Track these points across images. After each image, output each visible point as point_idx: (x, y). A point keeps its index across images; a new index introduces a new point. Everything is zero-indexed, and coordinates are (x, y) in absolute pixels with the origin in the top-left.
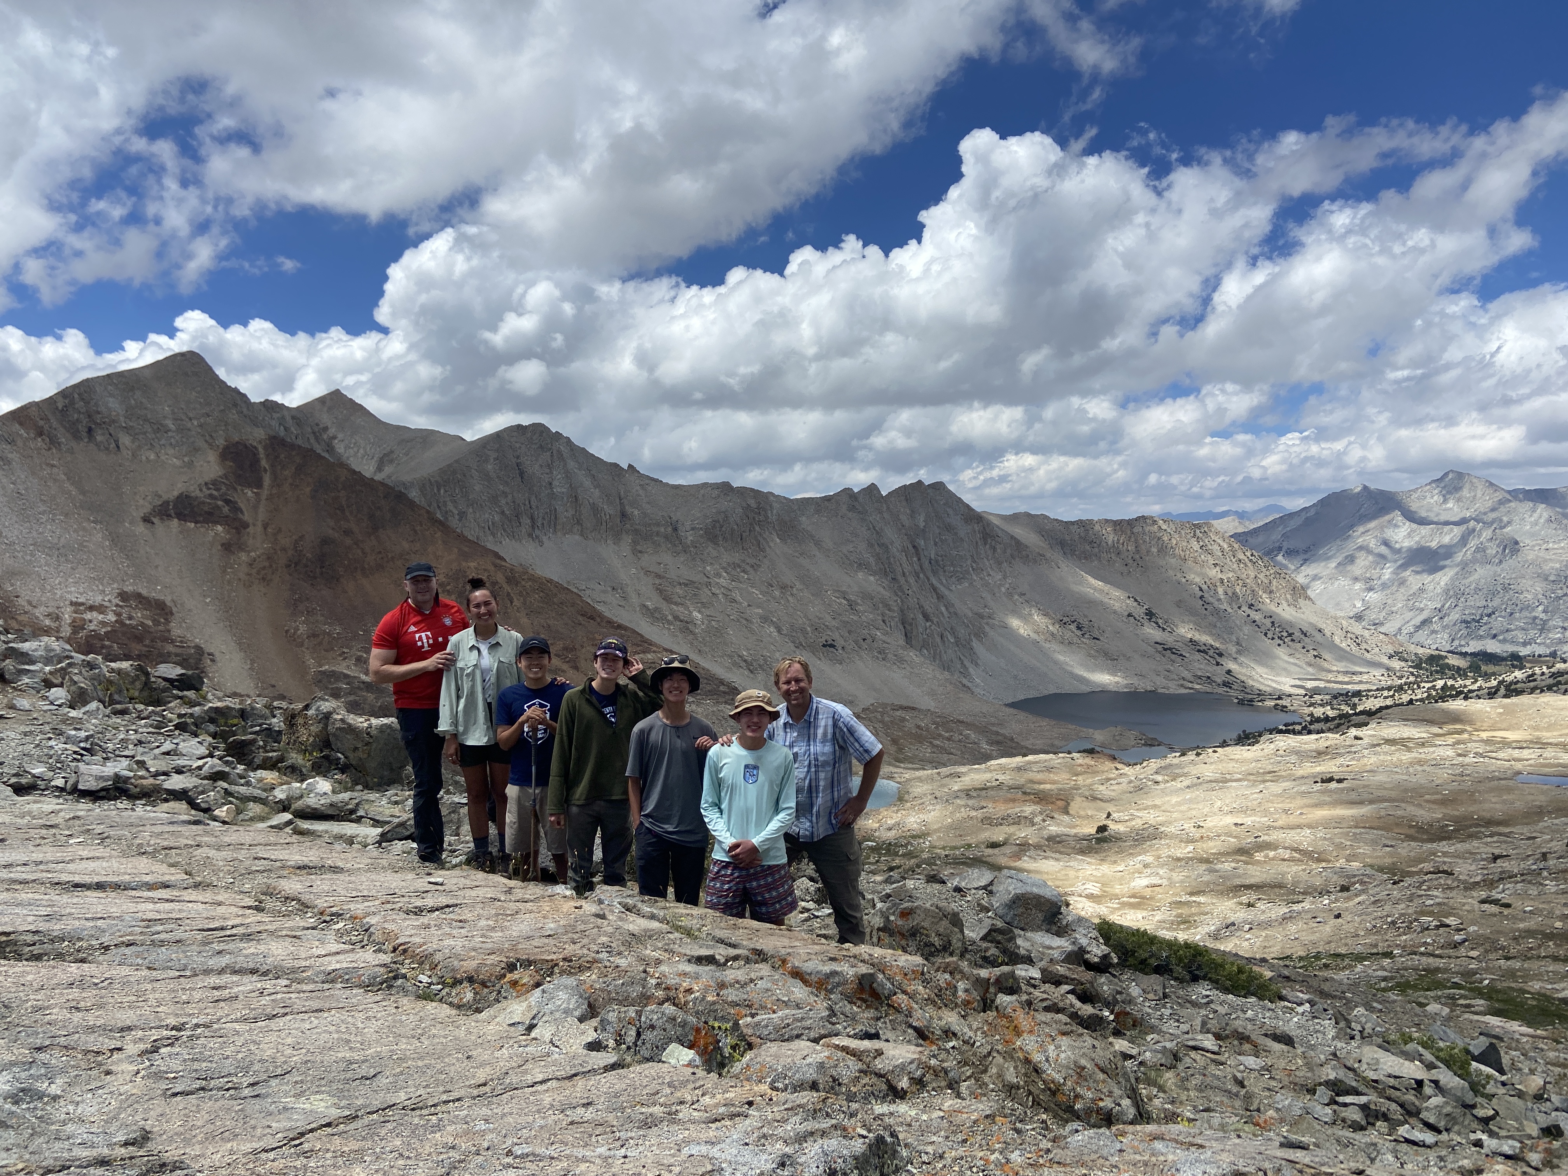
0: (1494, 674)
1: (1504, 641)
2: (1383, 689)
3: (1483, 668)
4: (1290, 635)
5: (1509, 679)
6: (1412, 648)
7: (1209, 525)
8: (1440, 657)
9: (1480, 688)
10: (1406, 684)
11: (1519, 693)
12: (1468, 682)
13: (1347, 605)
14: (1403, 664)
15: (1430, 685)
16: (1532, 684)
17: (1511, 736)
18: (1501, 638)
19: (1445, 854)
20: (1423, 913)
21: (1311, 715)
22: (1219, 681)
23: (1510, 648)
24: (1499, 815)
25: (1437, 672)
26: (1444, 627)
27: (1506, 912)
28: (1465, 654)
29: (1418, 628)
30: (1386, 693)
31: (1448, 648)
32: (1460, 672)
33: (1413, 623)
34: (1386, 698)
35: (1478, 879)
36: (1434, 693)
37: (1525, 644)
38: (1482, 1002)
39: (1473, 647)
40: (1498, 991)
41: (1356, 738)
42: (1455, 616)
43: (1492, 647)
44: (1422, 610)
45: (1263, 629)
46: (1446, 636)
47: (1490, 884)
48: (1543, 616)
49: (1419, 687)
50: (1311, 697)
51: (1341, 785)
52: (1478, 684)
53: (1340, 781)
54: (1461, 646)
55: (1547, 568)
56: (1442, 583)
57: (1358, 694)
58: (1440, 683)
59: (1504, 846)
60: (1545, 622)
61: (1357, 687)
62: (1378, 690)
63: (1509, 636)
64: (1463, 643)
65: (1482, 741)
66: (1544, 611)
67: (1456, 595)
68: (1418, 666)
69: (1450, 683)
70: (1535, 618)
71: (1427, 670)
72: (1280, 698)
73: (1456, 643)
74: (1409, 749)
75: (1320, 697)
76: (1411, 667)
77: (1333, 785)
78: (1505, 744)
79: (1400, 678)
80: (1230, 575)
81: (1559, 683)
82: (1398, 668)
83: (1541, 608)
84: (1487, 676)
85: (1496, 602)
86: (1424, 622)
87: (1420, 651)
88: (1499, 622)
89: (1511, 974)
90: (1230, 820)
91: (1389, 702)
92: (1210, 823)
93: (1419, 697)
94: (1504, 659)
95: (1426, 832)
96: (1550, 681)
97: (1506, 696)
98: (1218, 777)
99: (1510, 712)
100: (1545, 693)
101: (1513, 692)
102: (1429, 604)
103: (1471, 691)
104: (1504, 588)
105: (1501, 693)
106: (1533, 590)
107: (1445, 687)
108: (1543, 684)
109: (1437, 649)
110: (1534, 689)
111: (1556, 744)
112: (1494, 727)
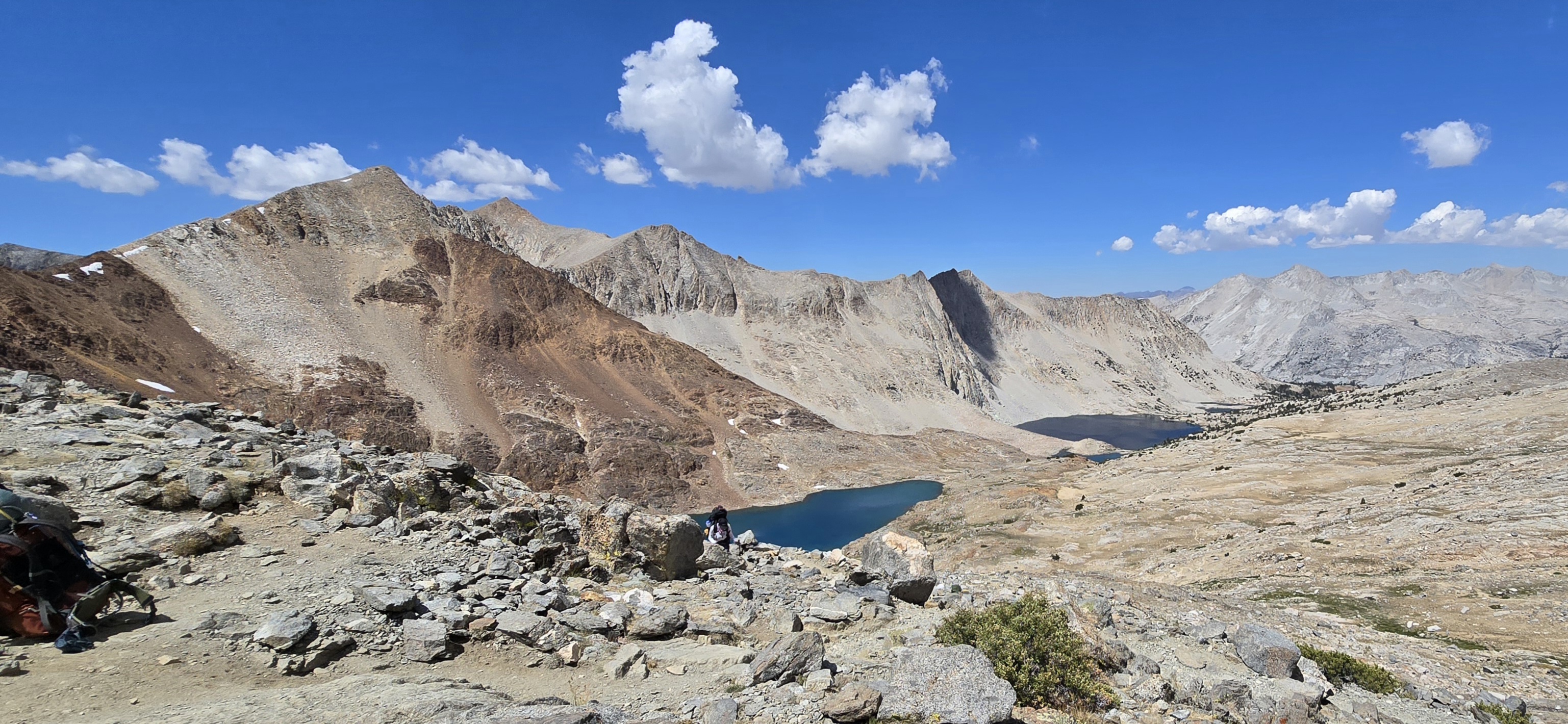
1: (1323, 376)
2: (1252, 408)
3: (1312, 393)
4: (1197, 374)
5: (1327, 400)
6: (1270, 382)
7: (1147, 301)
8: (1286, 386)
9: (1310, 406)
10: (1266, 404)
11: (1333, 408)
12: (1303, 402)
14: (1264, 391)
15: (1280, 405)
16: (1341, 403)
17: (1328, 436)
18: (1322, 373)
19: (1289, 512)
20: (1278, 550)
21: (1209, 426)
22: (1153, 406)
23: (1328, 380)
24: (1320, 487)
25: (1284, 396)
26: (1289, 367)
27: (1327, 546)
28: (1301, 384)
29: (1274, 368)
30: (1254, 411)
31: (1291, 380)
32: (1298, 396)
33: (1270, 364)
34: (1254, 414)
35: (1311, 527)
36: (1282, 410)
37: (1336, 377)
38: (1314, 604)
39: (1305, 379)
40: (1324, 596)
41: (1237, 440)
42: (1296, 360)
43: (1317, 379)
44: (1276, 356)
45: (1180, 371)
46: (1290, 373)
47: (1317, 530)
48: (1347, 359)
49: (1274, 407)
50: (1209, 414)
51: (1227, 471)
52: (1309, 403)
53: (1227, 469)
54: (1299, 379)
55: (1351, 329)
56: (1289, 339)
57: (1237, 411)
58: (1286, 403)
59: (1324, 505)
60: (1348, 363)
61: (1237, 408)
62: (1249, 409)
63: (1327, 372)
64: (1300, 377)
65: (1312, 439)
66: (1349, 356)
67: (1296, 346)
68: (1273, 393)
69: (1292, 403)
70: (1343, 360)
71: (1278, 395)
72: (1190, 416)
73: (1296, 377)
74: (1268, 447)
75: (1214, 414)
76: (1269, 393)
77: (1223, 471)
78: (1325, 440)
79: (1262, 401)
80: (1161, 334)
81: (1357, 401)
82: (1261, 394)
83: (1346, 354)
84: (1314, 398)
85: (1320, 350)
86: (1278, 364)
87: (1275, 383)
88: (1320, 364)
89: (1331, 586)
90: (1160, 497)
91: (1255, 416)
92: (1148, 499)
93: (1273, 412)
94: (1324, 386)
95: (1278, 498)
96: (1352, 400)
97: (1325, 411)
98: (1153, 469)
99: (1328, 421)
100: (1349, 407)
101: (1329, 407)
102: (1281, 352)
103: (1304, 408)
104: (1325, 342)
105: (1323, 408)
106: (1342, 343)
107: (1289, 406)
108: (1347, 402)
109: (1284, 381)
110: (1342, 405)
111: (1355, 440)
112: (1318, 431)
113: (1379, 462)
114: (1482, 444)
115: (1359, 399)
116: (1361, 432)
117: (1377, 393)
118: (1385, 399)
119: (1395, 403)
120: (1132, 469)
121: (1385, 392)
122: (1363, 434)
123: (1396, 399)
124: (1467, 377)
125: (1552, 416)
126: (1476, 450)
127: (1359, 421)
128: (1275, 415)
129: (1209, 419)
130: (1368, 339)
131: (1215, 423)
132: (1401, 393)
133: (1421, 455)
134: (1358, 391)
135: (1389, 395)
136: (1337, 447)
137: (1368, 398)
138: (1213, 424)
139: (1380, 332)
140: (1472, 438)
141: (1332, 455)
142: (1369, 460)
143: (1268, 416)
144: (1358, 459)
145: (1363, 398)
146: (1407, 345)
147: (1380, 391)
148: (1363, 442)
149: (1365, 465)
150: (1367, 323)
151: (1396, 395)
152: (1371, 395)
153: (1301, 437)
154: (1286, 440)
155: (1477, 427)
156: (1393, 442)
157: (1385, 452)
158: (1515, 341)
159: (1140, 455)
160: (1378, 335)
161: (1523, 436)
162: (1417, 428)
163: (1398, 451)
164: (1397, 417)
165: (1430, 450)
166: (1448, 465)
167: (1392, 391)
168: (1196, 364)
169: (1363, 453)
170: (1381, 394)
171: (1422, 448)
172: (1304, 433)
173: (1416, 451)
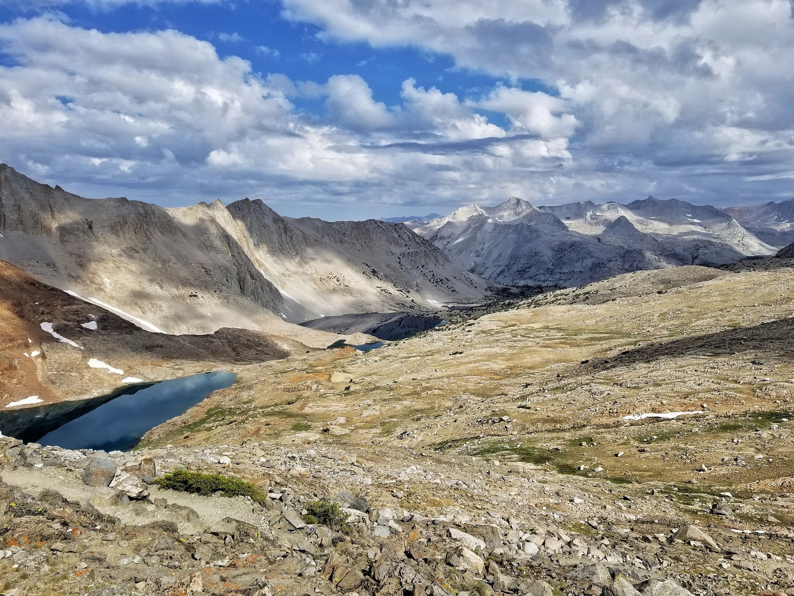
0: (530, 296)
1: (535, 280)
3: (526, 293)
4: (441, 280)
5: (536, 299)
6: (496, 285)
7: (403, 224)
8: (508, 289)
9: (524, 304)
10: (492, 303)
11: (540, 305)
12: (519, 301)
13: (467, 264)
14: (491, 293)
16: (546, 301)
17: (536, 326)
18: (534, 278)
19: (506, 385)
20: (493, 415)
21: (449, 321)
22: (408, 306)
23: (538, 283)
24: (528, 365)
25: (506, 296)
26: (510, 274)
27: (528, 411)
28: (518, 287)
29: (498, 275)
30: (484, 308)
31: (511, 284)
32: (516, 296)
33: (496, 272)
34: (484, 310)
35: (518, 396)
36: (504, 307)
37: (544, 282)
38: (516, 456)
39: (522, 283)
40: (523, 450)
41: (468, 331)
42: (515, 268)
43: (531, 283)
44: (500, 266)
45: (429, 277)
46: (511, 278)
47: (523, 398)
48: (552, 267)
49: (498, 304)
50: (451, 312)
51: (461, 355)
53: (461, 353)
54: (517, 283)
56: (510, 253)
57: (471, 309)
58: (507, 302)
59: (531, 379)
60: (553, 270)
61: (471, 306)
62: (480, 306)
63: (537, 277)
64: (518, 281)
65: (524, 329)
66: (553, 265)
67: (514, 259)
68: (498, 294)
70: (549, 268)
71: (502, 295)
72: (436, 313)
73: (515, 281)
74: (492, 335)
75: (454, 311)
76: (495, 294)
77: (458, 355)
78: (533, 330)
79: (490, 300)
80: (413, 250)
81: (557, 300)
83: (551, 264)
84: (527, 298)
85: (532, 261)
86: (502, 272)
87: (499, 286)
88: (533, 271)
89: (529, 440)
90: (411, 377)
92: (401, 379)
93: (498, 309)
94: (534, 288)
95: (498, 375)
96: (554, 299)
97: (535, 307)
98: (405, 355)
99: (535, 314)
100: (551, 304)
101: (538, 304)
102: (504, 262)
103: (520, 305)
104: (536, 255)
105: (533, 306)
106: (547, 255)
107: (509, 304)
108: (550, 300)
109: (507, 285)
110: (546, 303)
111: (555, 329)
112: (528, 322)
113: (572, 345)
115: (559, 298)
116: (559, 322)
118: (577, 297)
119: (583, 301)
120: (389, 356)
121: (577, 292)
122: (559, 324)
124: (634, 280)
125: (690, 307)
127: (558, 314)
128: (499, 311)
129: (451, 315)
130: (566, 252)
132: (588, 293)
133: (600, 339)
135: (580, 294)
136: (541, 334)
139: (574, 247)
141: (538, 340)
142: (564, 343)
144: (556, 343)
146: (594, 257)
147: (574, 292)
148: (559, 330)
149: (561, 347)
151: (585, 294)
153: (516, 328)
154: (505, 330)
155: (640, 317)
156: (581, 329)
157: (574, 337)
158: (668, 253)
159: (396, 345)
160: (573, 250)
162: (598, 319)
163: (584, 336)
164: (584, 311)
165: (607, 335)
166: (619, 346)
167: (581, 291)
168: (441, 272)
169: (559, 338)
170: (574, 294)
171: (602, 333)
172: (518, 324)
173: (597, 335)
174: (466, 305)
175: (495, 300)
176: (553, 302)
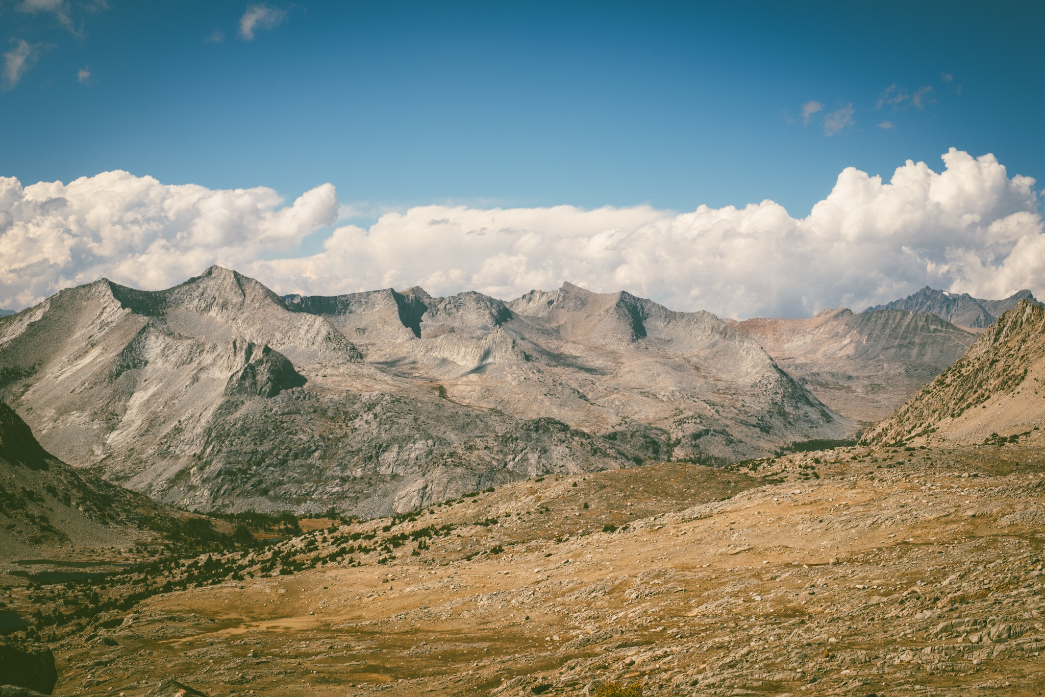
0: (266, 542)
1: (276, 498)
2: (132, 571)
3: (254, 535)
5: (285, 549)
6: (168, 512)
8: (202, 522)
9: (252, 563)
10: (161, 561)
11: (299, 567)
12: (237, 557)
13: (83, 452)
14: (156, 534)
15: (191, 561)
16: (313, 554)
17: (294, 623)
18: (271, 493)
21: (38, 615)
23: (283, 507)
25: (198, 543)
26: (204, 481)
28: (230, 517)
29: (172, 482)
30: (135, 576)
31: (210, 509)
32: (226, 542)
33: (166, 475)
34: (136, 583)
36: (196, 572)
37: (299, 502)
39: (239, 506)
42: (217, 465)
43: (263, 506)
44: (178, 457)
46: (206, 493)
48: (318, 463)
49: (178, 566)
50: (37, 588)
52: (249, 557)
54: (224, 506)
55: (325, 399)
56: (204, 422)
57: (99, 579)
58: (203, 558)
60: (322, 471)
61: (98, 570)
62: (125, 572)
63: (281, 491)
64: (227, 502)
66: (322, 458)
67: (219, 436)
68: (175, 537)
69: (216, 557)
70: (311, 466)
71: (185, 540)
73: (219, 502)
75: (49, 587)
76: (167, 538)
78: (287, 633)
79: (153, 553)
81: (343, 552)
82: (149, 540)
84: (259, 547)
85: (266, 446)
87: (177, 514)
91: (139, 589)
93: (178, 579)
94: (276, 521)
96: (334, 549)
97: (283, 572)
99: (291, 593)
100: (330, 564)
101: (291, 565)
103: (242, 568)
104: (276, 427)
105: (279, 567)
107: (209, 564)
108: (324, 553)
109: (196, 511)
110: (316, 560)
111: (348, 632)
112: (275, 615)
113: (395, 673)
114: (575, 628)
115: (347, 546)
117: (380, 533)
118: (397, 545)
119: (415, 553)
121: (396, 530)
123: (416, 544)
124: (539, 498)
126: (565, 640)
127: (352, 590)
128: (183, 585)
129: (39, 599)
130: (357, 422)
131: (52, 605)
132: (424, 532)
133: (468, 657)
134: (345, 529)
135: (404, 537)
136: (314, 646)
137: (365, 543)
138: (48, 608)
140: (555, 617)
142: (375, 669)
143: (168, 588)
144: (356, 670)
145: (356, 544)
146: (429, 436)
147: (387, 529)
148: (360, 633)
149: (369, 680)
150: (354, 391)
151: (417, 535)
152: (369, 537)
153: (241, 630)
154: (209, 637)
155: (563, 595)
156: (417, 631)
157: (404, 652)
161: (639, 609)
162: (460, 602)
163: (428, 650)
164: (420, 581)
165: (485, 645)
167: (407, 527)
169: (364, 657)
170: (388, 535)
171: (471, 640)
172: (244, 618)
173: (463, 647)
174: (81, 570)
175: (167, 554)
176: (333, 557)
